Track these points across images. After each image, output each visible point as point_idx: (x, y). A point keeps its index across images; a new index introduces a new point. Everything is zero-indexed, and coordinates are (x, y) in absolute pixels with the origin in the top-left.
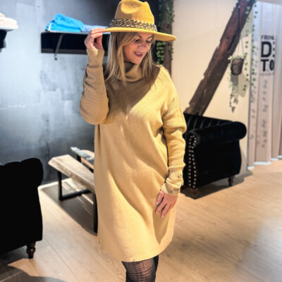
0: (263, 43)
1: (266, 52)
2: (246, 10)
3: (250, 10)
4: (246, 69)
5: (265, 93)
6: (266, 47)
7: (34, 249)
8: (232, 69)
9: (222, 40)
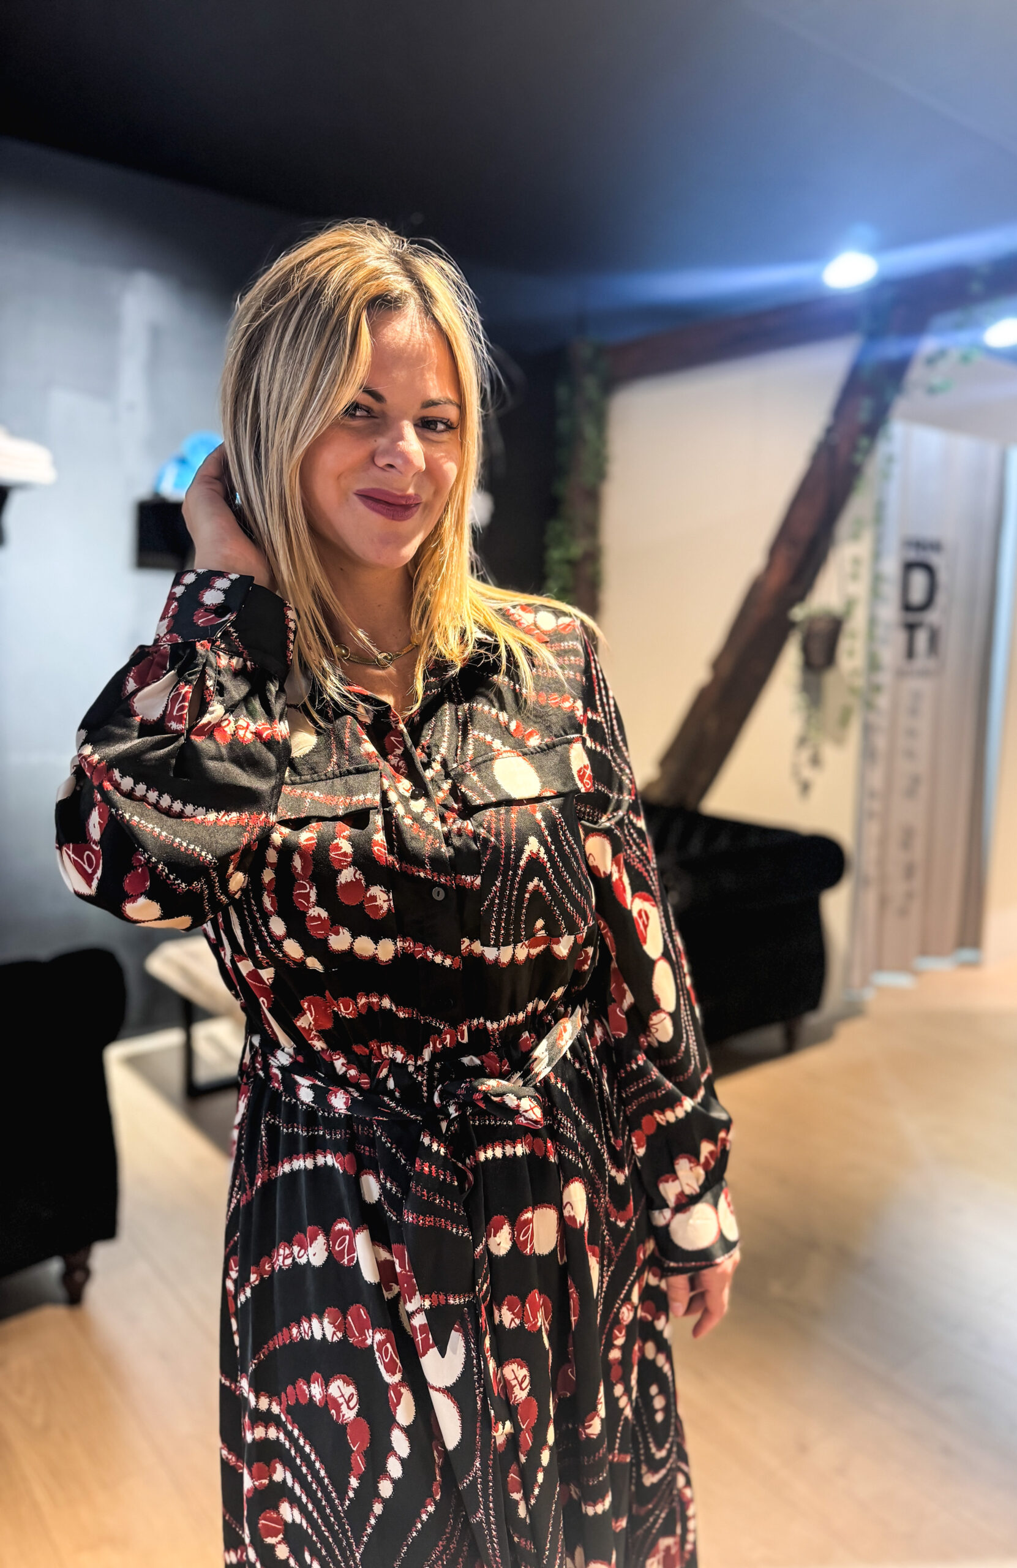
0: (909, 567)
1: (917, 595)
2: (854, 448)
3: (869, 451)
4: (851, 654)
5: (912, 733)
6: (919, 580)
7: (87, 1273)
8: (806, 649)
9: (774, 550)
